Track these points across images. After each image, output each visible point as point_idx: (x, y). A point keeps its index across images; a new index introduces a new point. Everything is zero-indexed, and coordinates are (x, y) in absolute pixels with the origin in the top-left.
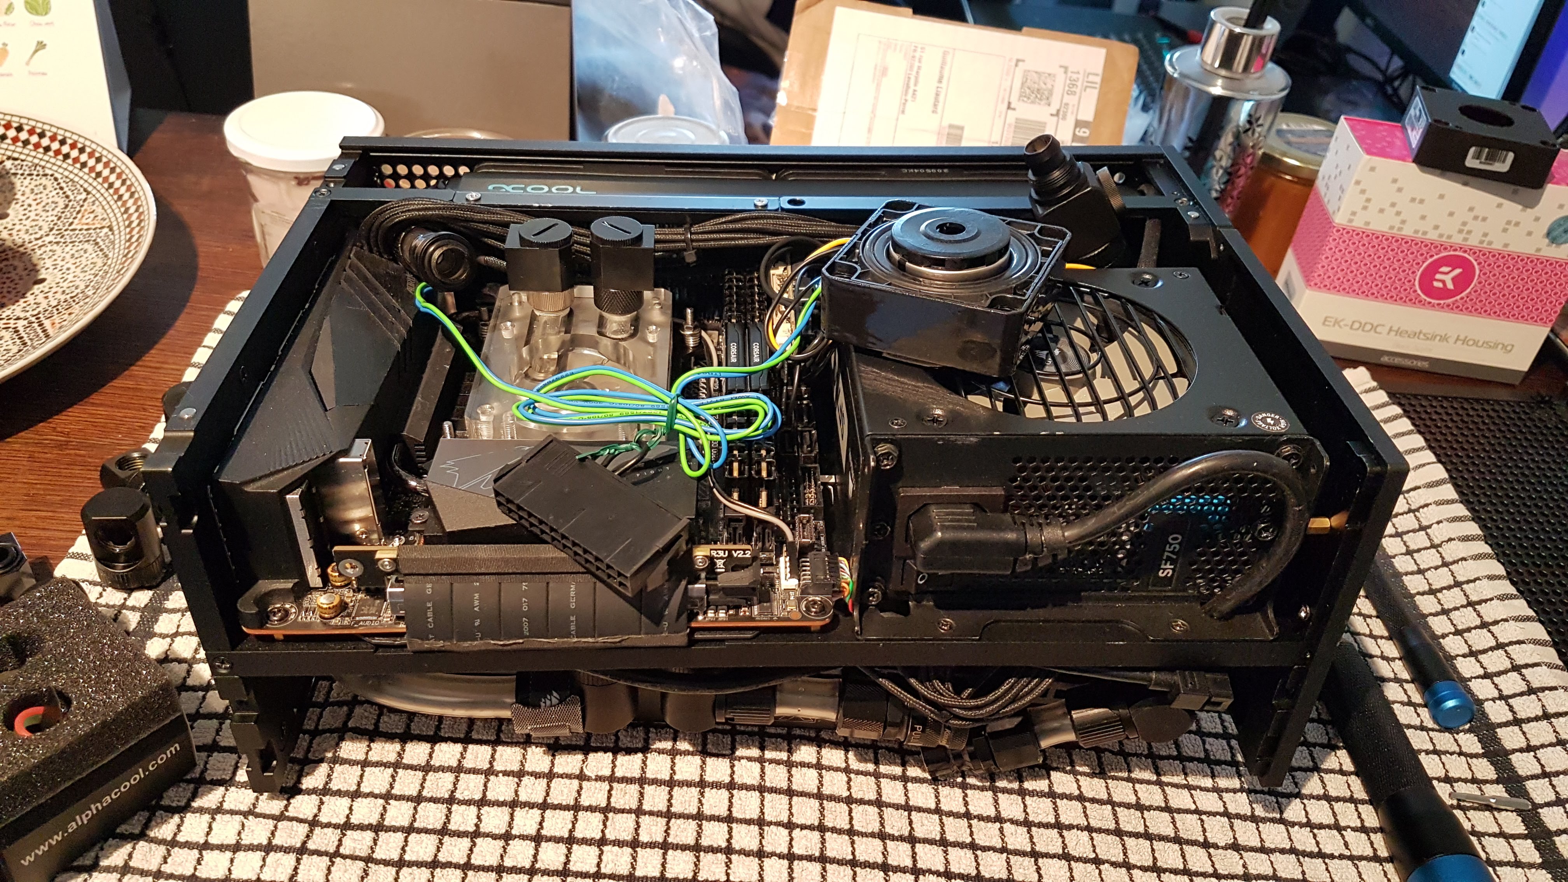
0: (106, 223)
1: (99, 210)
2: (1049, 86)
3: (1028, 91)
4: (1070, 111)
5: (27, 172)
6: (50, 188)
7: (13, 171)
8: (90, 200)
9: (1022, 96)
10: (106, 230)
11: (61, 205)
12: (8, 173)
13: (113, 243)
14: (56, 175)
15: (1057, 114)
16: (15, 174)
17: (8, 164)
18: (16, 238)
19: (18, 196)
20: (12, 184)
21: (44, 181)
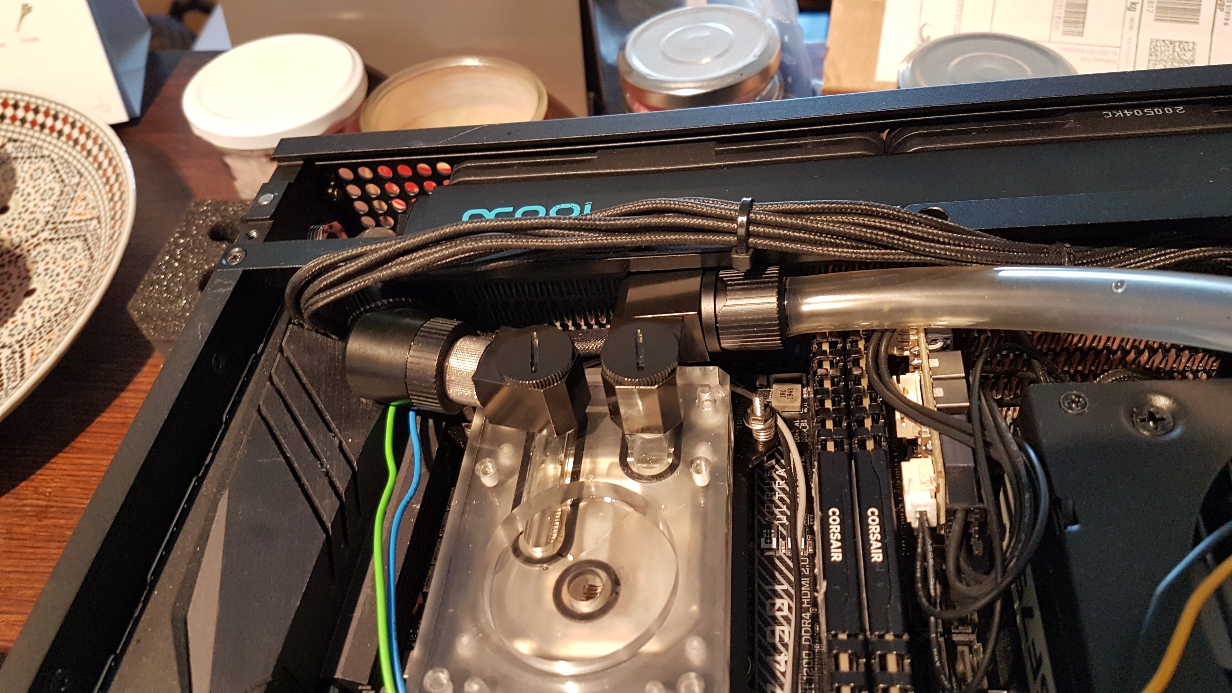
0: (95, 213)
1: (90, 197)
5: (26, 155)
6: (47, 172)
7: (13, 155)
8: (83, 184)
10: (95, 222)
11: (57, 191)
12: (9, 158)
13: (98, 239)
14: (54, 156)
16: (16, 158)
17: (9, 147)
18: (14, 236)
19: (19, 184)
20: (13, 170)
21: (42, 164)
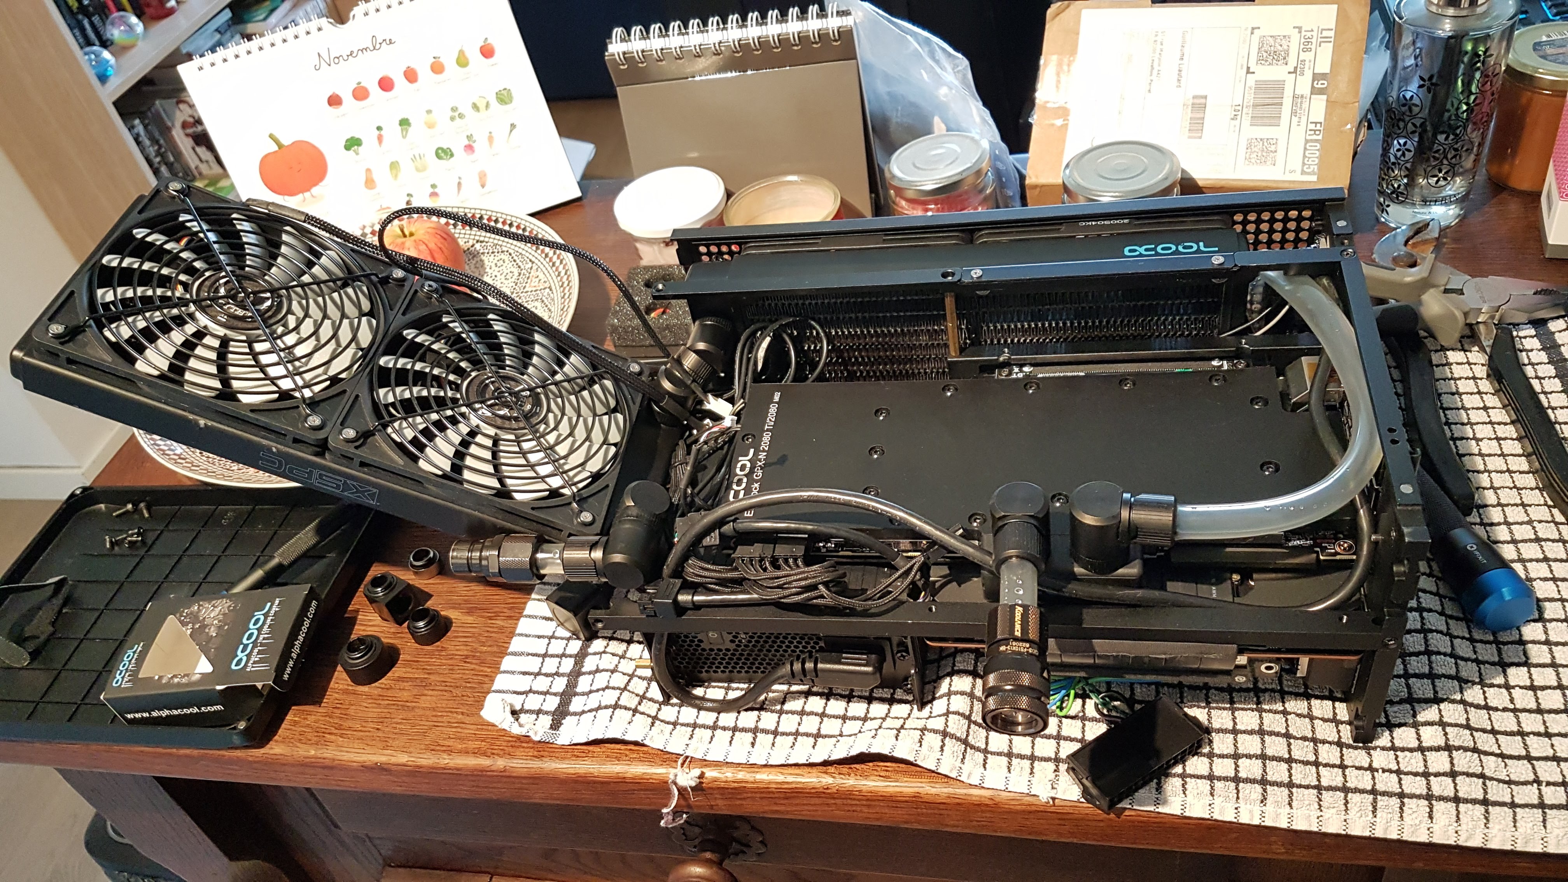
0: (547, 285)
1: (541, 276)
2: (1286, 47)
3: (1265, 54)
4: (1307, 66)
5: (490, 251)
6: (507, 261)
7: (481, 252)
8: (535, 267)
9: (1260, 60)
10: (548, 290)
11: (516, 274)
12: (478, 253)
13: (553, 300)
14: (511, 251)
15: (1295, 72)
16: (483, 253)
17: (478, 246)
19: (488, 270)
20: (482, 261)
21: (503, 256)
